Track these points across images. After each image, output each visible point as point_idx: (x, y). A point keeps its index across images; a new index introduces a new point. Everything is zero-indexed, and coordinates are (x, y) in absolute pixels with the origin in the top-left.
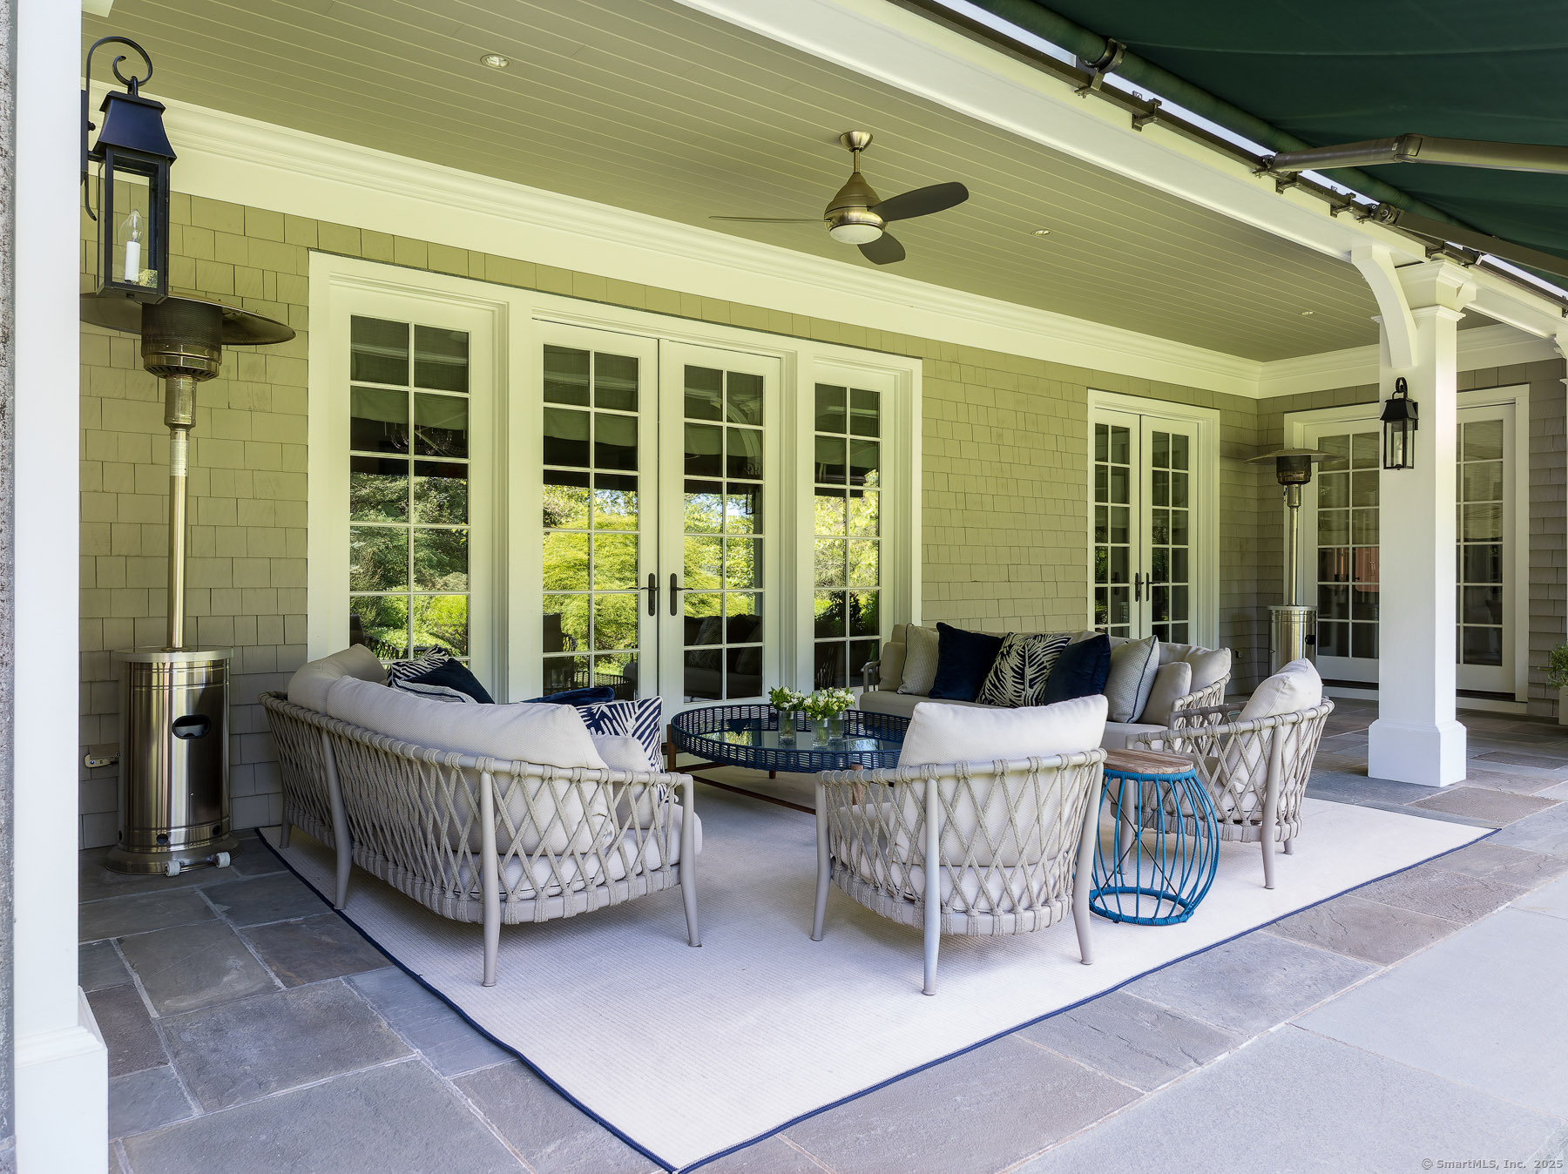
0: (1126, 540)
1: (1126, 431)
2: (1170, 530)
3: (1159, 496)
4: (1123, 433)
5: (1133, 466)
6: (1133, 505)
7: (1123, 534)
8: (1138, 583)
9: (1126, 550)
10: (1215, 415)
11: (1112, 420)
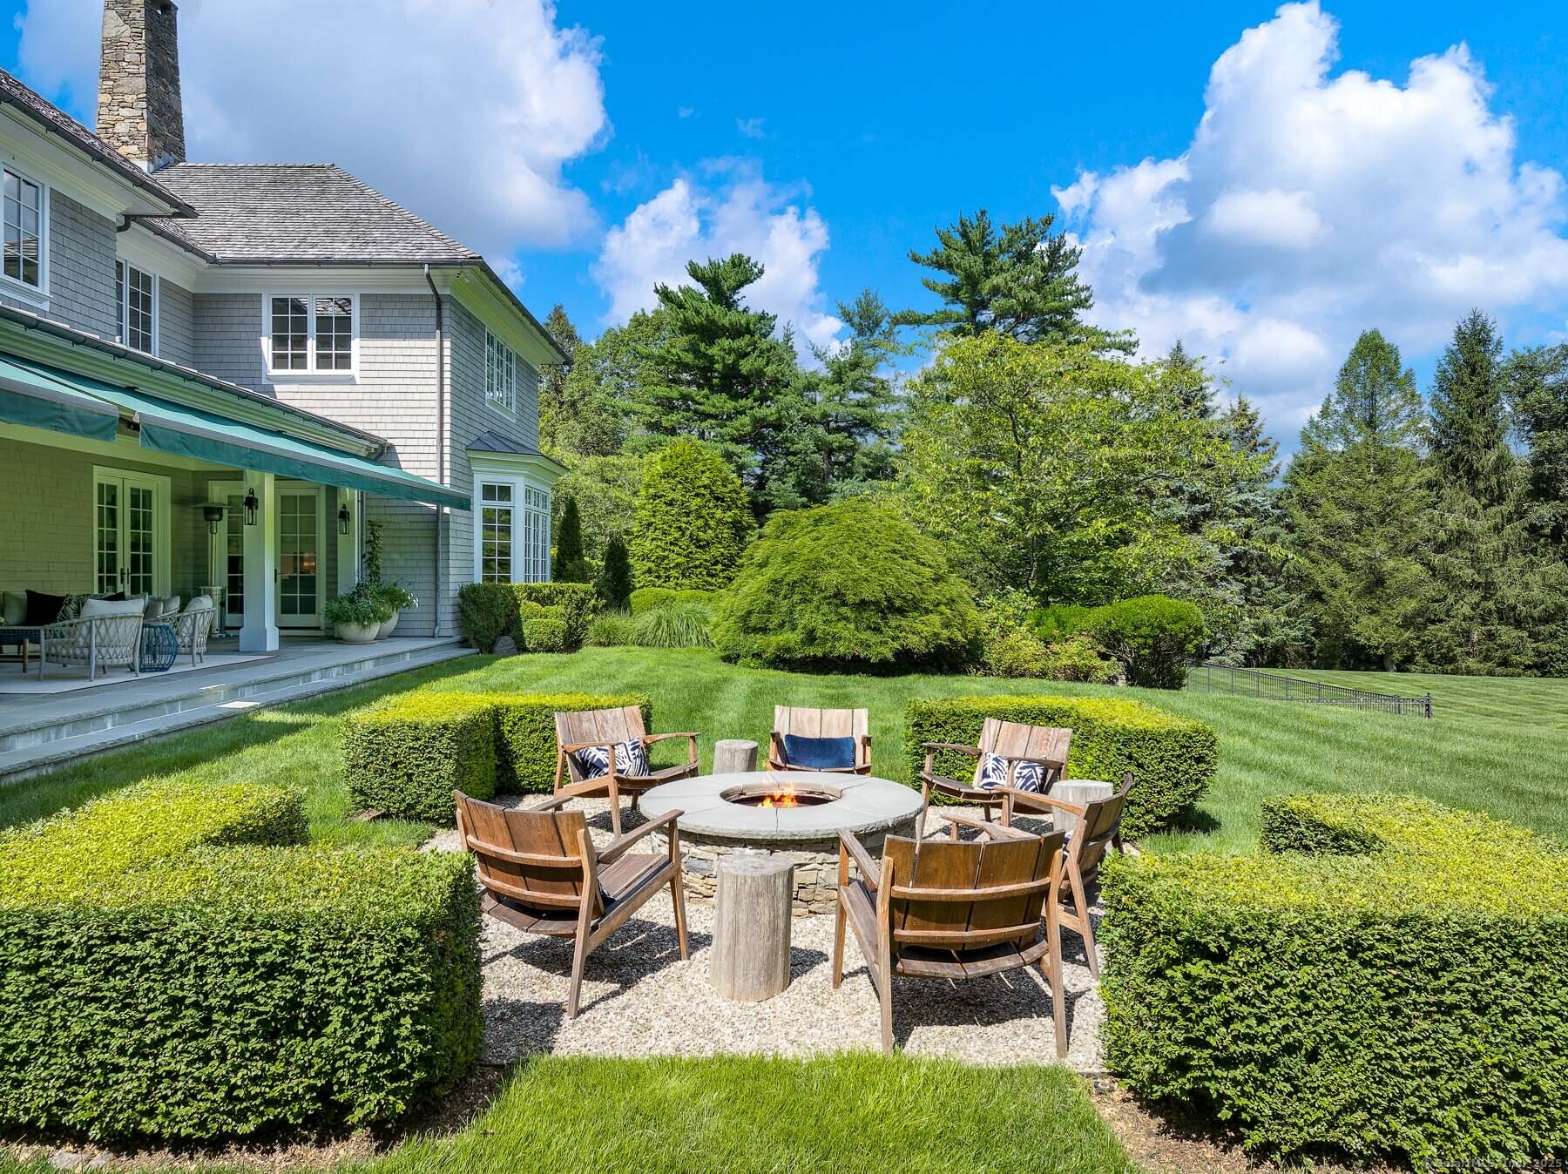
0: (114, 549)
1: (115, 487)
2: (141, 545)
3: (135, 525)
4: (112, 489)
5: (119, 507)
6: (119, 529)
7: (112, 546)
8: (122, 574)
9: (114, 555)
10: (168, 480)
11: (106, 481)
